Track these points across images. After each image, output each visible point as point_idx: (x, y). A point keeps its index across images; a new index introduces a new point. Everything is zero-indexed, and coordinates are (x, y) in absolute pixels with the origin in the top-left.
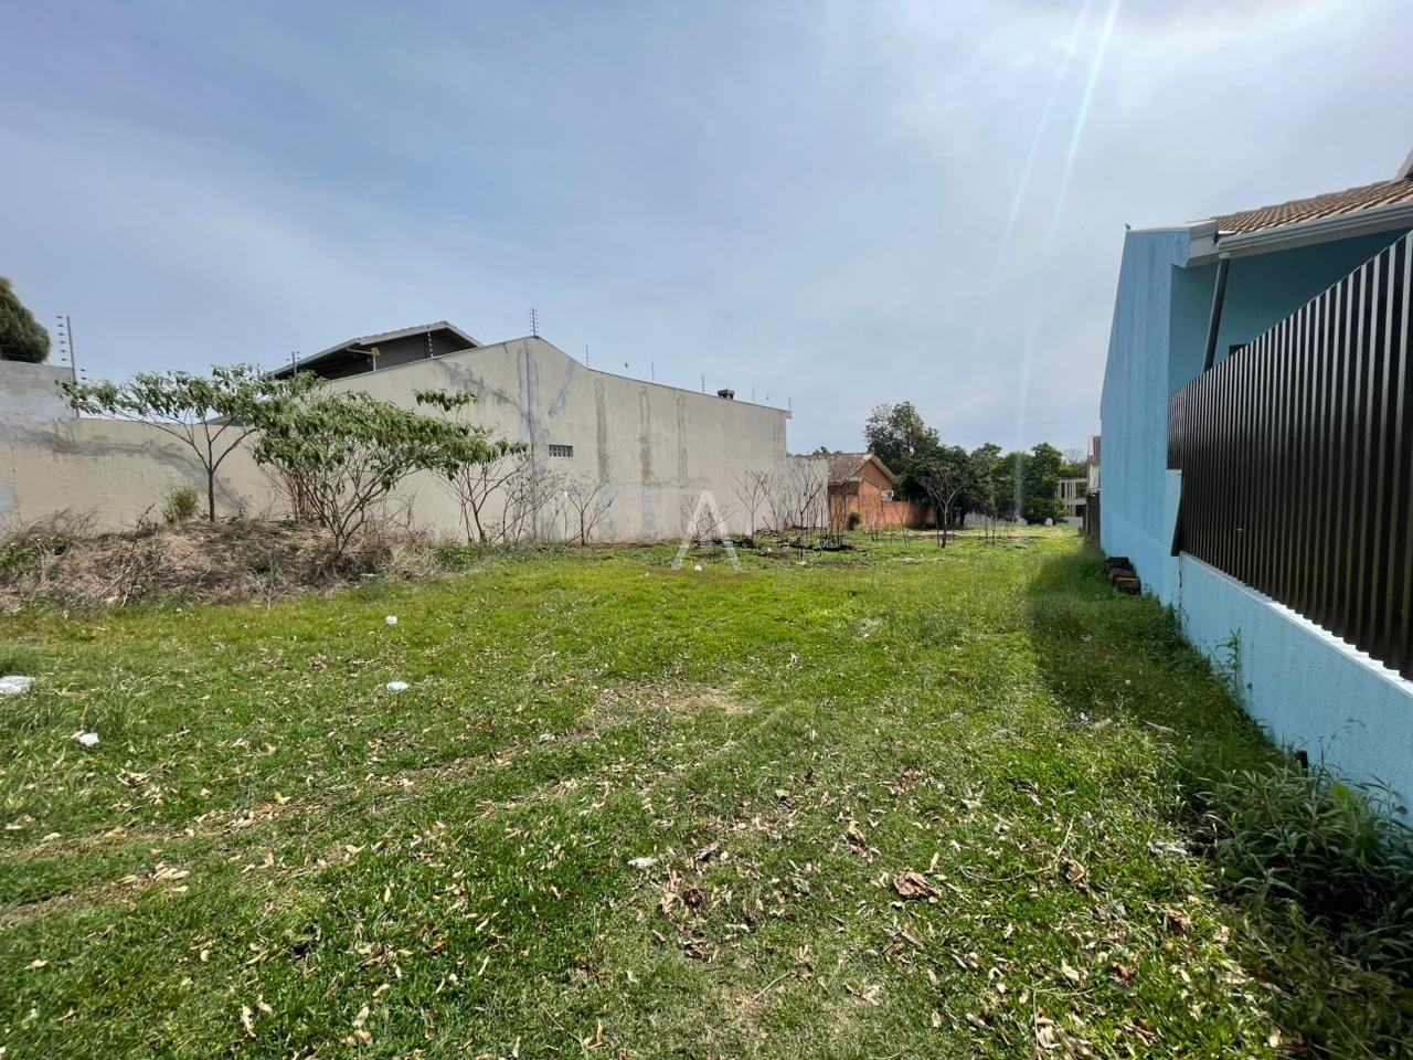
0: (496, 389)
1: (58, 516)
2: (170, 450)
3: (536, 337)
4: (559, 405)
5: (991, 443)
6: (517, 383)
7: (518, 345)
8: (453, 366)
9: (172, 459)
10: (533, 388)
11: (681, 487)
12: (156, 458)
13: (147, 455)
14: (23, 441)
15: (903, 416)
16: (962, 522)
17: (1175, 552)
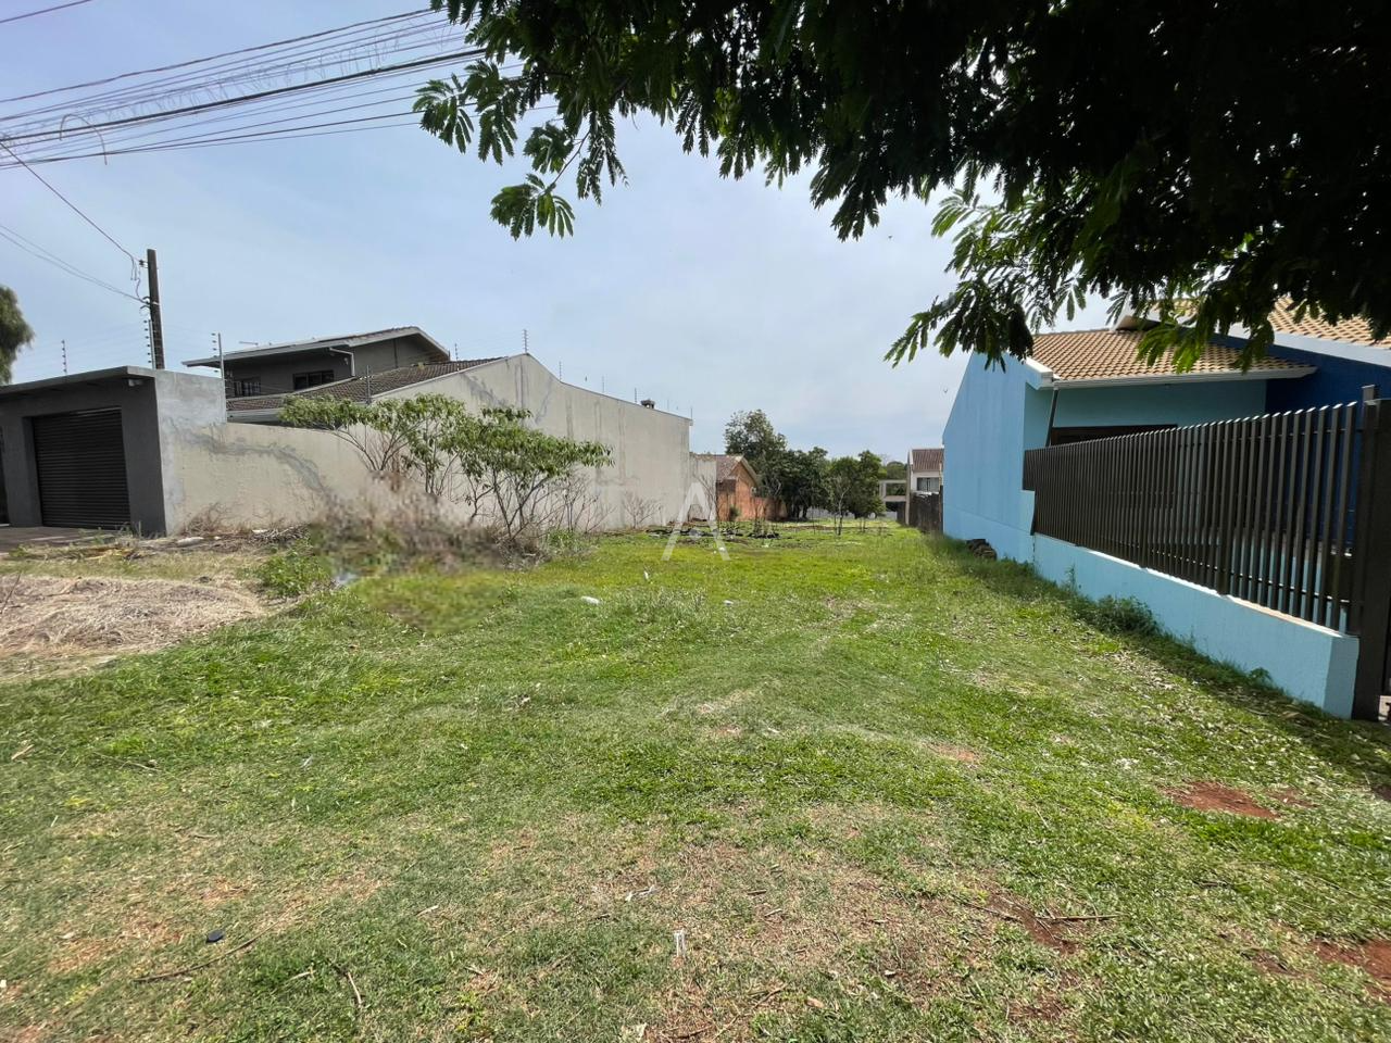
0: (500, 399)
1: (212, 508)
2: (287, 452)
3: (528, 355)
4: (542, 413)
5: (820, 447)
6: (514, 394)
7: (516, 362)
8: (472, 379)
9: (289, 459)
10: (526, 398)
11: (621, 485)
12: (278, 458)
13: (272, 455)
14: (189, 442)
15: (756, 422)
16: (804, 515)
17: (1032, 534)
